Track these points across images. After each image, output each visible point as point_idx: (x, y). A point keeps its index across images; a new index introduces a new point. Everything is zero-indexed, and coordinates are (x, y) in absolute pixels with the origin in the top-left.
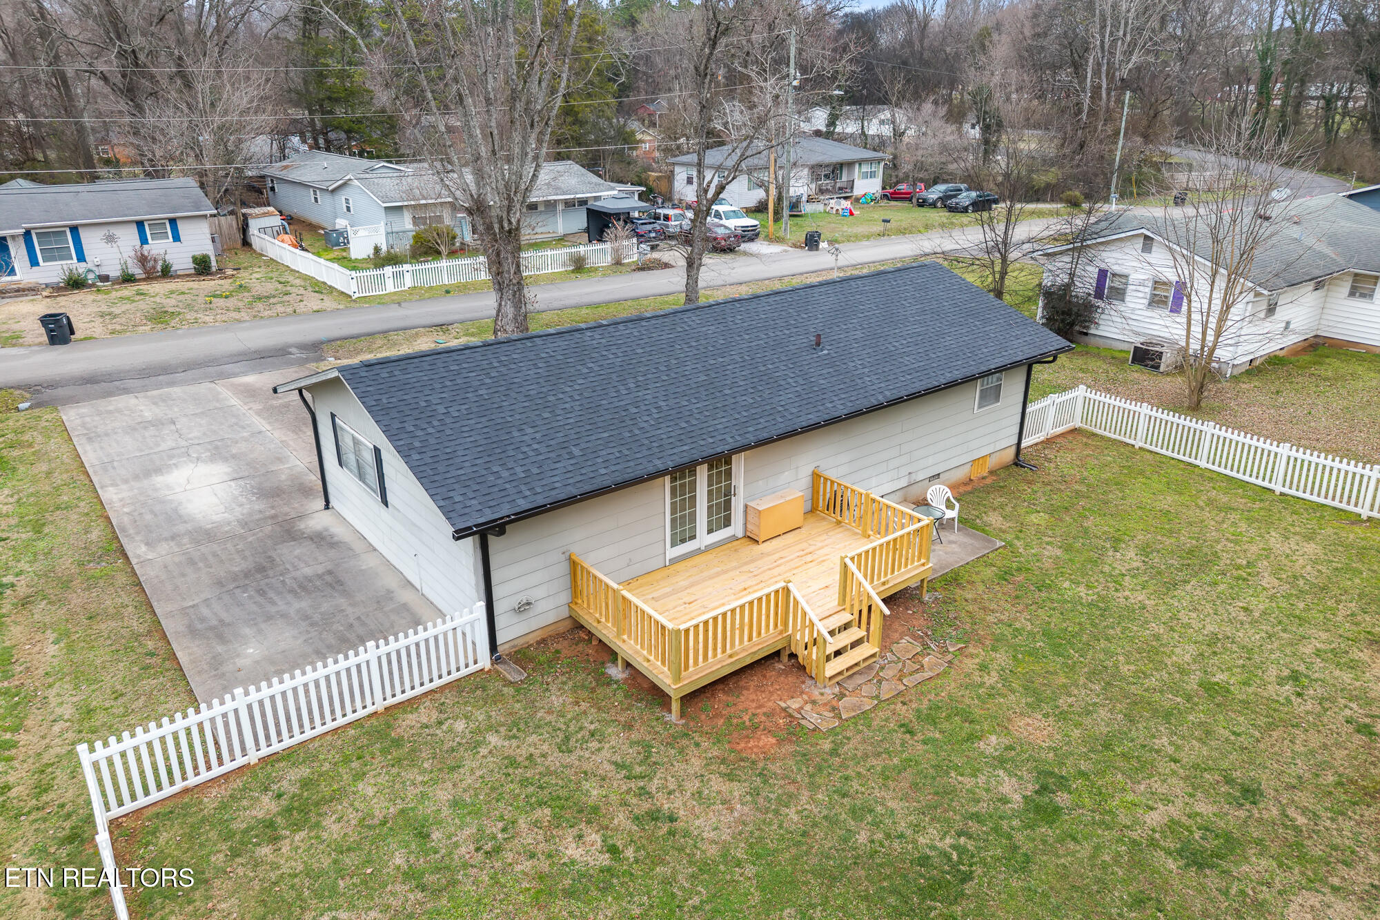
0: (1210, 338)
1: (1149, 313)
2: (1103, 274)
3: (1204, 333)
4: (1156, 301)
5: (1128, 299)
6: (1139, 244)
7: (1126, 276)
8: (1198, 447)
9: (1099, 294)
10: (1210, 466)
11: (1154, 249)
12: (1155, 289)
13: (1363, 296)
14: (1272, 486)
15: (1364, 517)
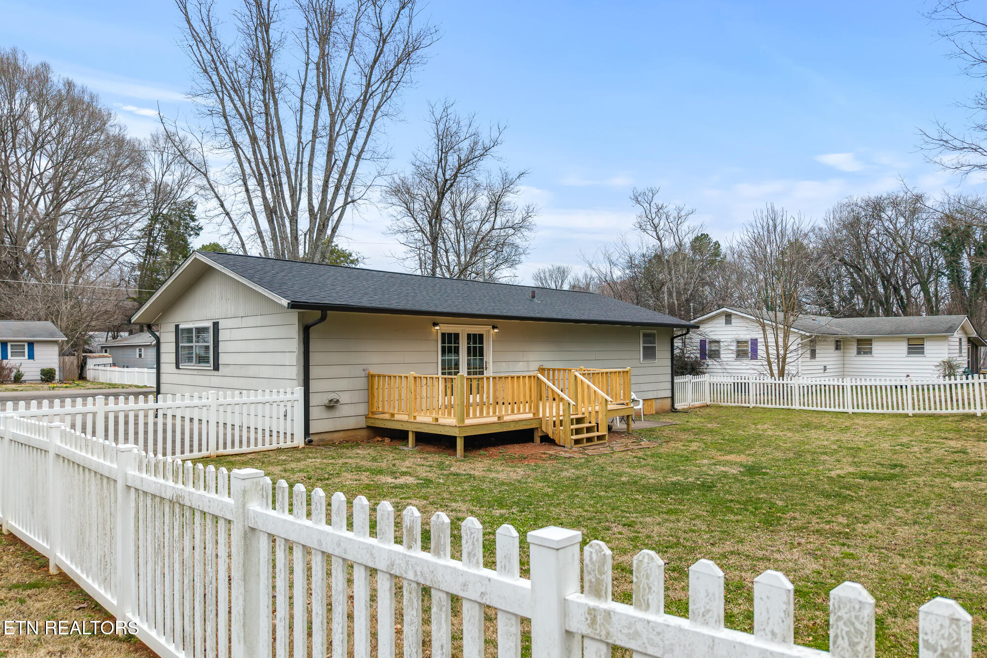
0: (782, 352)
1: (738, 363)
2: (703, 343)
3: (777, 350)
4: (741, 354)
5: (722, 356)
6: (722, 320)
7: (718, 342)
8: (791, 394)
9: (703, 354)
10: (802, 407)
11: (733, 321)
12: (738, 347)
13: (865, 353)
14: (846, 410)
15: (910, 415)
